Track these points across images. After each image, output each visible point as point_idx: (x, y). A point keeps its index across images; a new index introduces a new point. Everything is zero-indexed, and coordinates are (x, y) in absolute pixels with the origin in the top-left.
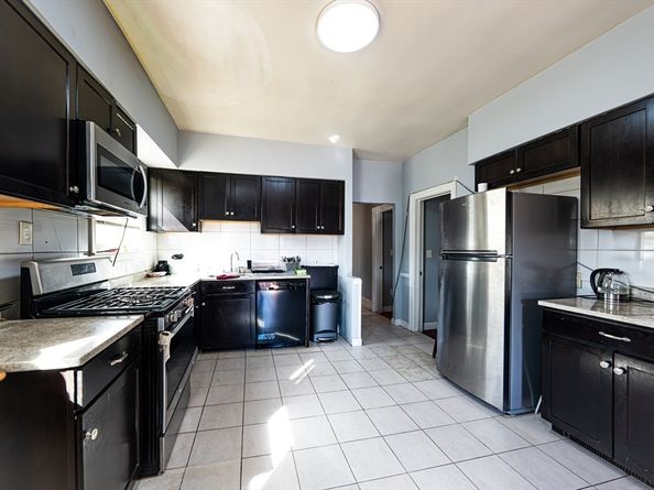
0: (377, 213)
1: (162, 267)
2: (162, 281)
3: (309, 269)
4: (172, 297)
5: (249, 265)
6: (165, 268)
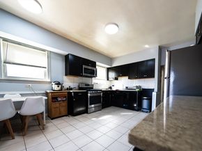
5: (127, 87)
6: (111, 88)
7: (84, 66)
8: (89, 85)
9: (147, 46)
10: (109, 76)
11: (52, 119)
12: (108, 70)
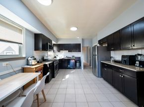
0: (89, 48)
1: (55, 57)
2: (55, 59)
3: (75, 58)
4: (56, 60)
9: (78, 38)
12: (54, 45)
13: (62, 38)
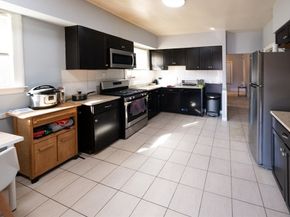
5: (183, 81)
6: (156, 82)
7: (112, 51)
8: (120, 83)
9: (212, 29)
10: (153, 63)
11: (34, 181)
12: (151, 53)
13: (168, 34)
